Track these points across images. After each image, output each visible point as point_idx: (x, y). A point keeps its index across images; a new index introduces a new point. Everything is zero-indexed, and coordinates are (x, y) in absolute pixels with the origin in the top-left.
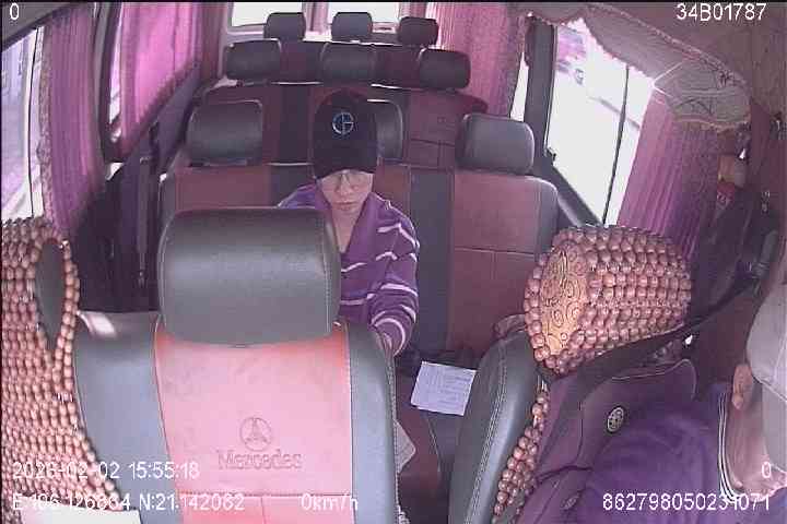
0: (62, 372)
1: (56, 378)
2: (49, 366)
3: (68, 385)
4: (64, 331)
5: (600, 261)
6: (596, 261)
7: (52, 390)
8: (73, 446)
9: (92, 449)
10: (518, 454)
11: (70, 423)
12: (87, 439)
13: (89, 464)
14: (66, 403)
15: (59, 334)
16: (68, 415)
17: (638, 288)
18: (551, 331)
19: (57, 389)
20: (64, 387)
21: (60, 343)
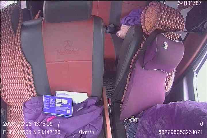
0: (17, 38)
1: (16, 40)
3: (18, 41)
4: (18, 28)
5: (161, 11)
7: (14, 43)
8: (19, 57)
9: (24, 56)
11: (19, 51)
12: (23, 53)
13: (23, 60)
14: (18, 46)
16: (18, 49)
18: (147, 25)
19: (16, 42)
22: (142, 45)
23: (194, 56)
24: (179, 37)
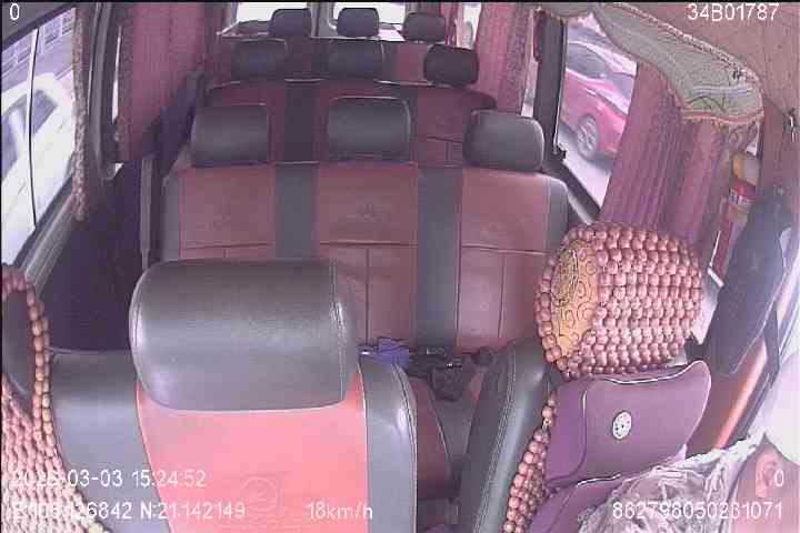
5: (610, 260)
6: (607, 259)
10: (528, 458)
17: (649, 287)
18: (563, 332)
22: (547, 413)
23: (748, 391)
24: (687, 340)
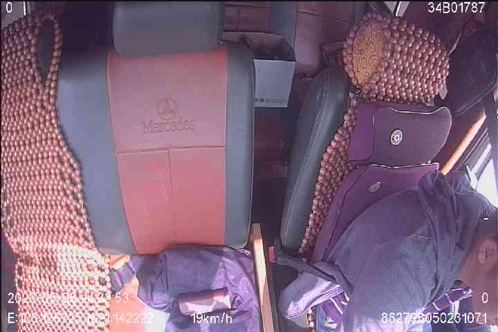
0: (49, 93)
2: (41, 92)
3: (51, 100)
5: (392, 35)
6: (390, 34)
9: (64, 138)
10: (333, 144)
14: (50, 112)
15: (49, 71)
16: (51, 119)
17: (415, 57)
18: (359, 70)
19: (45, 104)
20: (49, 103)
21: (49, 76)
22: (346, 117)
